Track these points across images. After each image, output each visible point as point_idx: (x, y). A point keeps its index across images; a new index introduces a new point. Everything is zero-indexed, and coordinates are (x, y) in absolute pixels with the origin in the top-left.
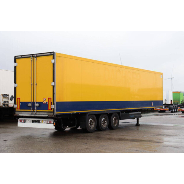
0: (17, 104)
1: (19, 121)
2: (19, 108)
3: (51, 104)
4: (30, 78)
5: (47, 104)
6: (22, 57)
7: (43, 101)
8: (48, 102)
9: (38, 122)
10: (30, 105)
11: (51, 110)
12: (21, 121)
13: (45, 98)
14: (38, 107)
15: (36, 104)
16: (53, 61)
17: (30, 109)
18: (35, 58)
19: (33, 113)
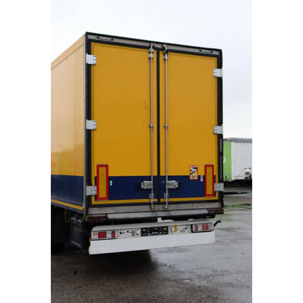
0: (97, 184)
1: (94, 236)
2: (103, 193)
3: (214, 182)
4: (146, 107)
5: (202, 180)
6: (115, 40)
7: (189, 174)
8: (205, 177)
9: (163, 231)
10: (147, 185)
11: (215, 196)
12: (102, 236)
13: (196, 164)
14: (176, 188)
15: (168, 182)
16: (217, 73)
17: (148, 198)
18: (161, 52)
19: (157, 206)
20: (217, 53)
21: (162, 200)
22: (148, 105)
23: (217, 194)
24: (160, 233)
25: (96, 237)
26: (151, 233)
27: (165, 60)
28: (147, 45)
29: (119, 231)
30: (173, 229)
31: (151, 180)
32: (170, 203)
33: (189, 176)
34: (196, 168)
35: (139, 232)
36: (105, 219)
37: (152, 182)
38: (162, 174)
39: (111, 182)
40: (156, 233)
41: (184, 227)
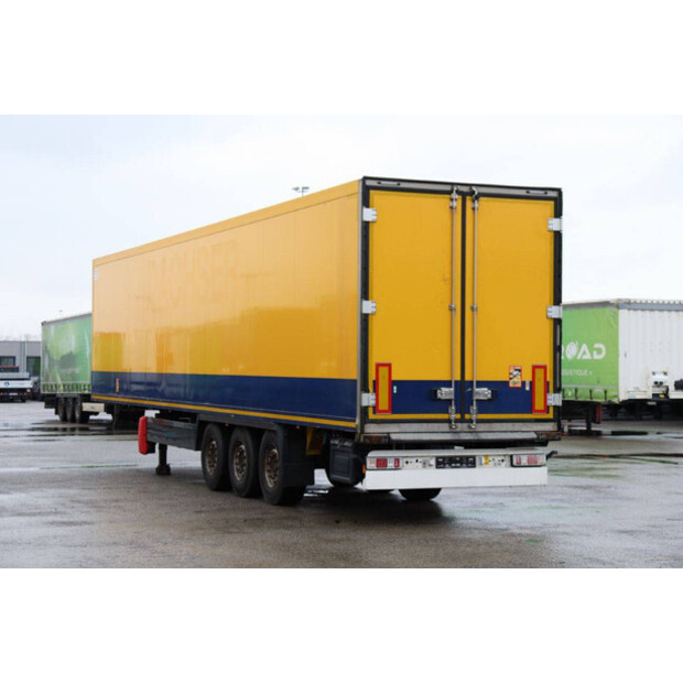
0: (376, 390)
1: (370, 463)
2: (384, 404)
3: (547, 391)
4: (445, 280)
5: (527, 388)
6: (403, 185)
7: (507, 379)
8: (532, 384)
9: (470, 463)
10: (445, 393)
11: (548, 412)
12: (382, 464)
13: (519, 365)
14: (489, 400)
15: (476, 390)
16: (554, 224)
17: (447, 412)
18: (468, 198)
19: (459, 425)
20: (554, 194)
21: (467, 416)
22: (448, 276)
23: (551, 410)
24: (464, 465)
25: (374, 466)
26: (450, 465)
27: (474, 209)
28: (448, 188)
29: (405, 460)
30: (484, 461)
31: (450, 386)
32: (479, 421)
33: (508, 382)
34: (520, 371)
35: (433, 462)
36: (387, 441)
37: (452, 389)
38: (468, 378)
39: (395, 388)
40: (458, 465)
41: (500, 458)
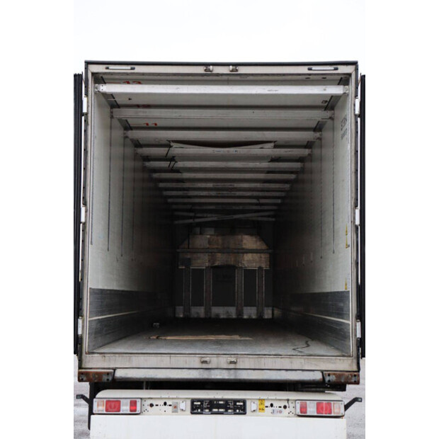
12: (113, 407)
20: (348, 69)
24: (230, 411)
25: (102, 409)
26: (210, 410)
29: (149, 402)
35: (186, 406)
36: (110, 378)
40: (221, 410)
41: (282, 404)
